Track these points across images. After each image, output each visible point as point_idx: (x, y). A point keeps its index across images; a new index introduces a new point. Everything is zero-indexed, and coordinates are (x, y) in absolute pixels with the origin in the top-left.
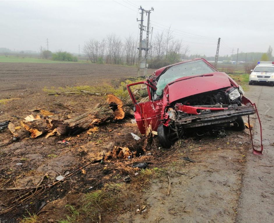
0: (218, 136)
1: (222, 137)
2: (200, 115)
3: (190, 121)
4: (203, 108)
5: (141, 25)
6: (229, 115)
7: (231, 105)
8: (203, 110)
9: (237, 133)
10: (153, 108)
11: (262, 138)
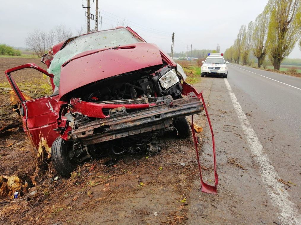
0: (147, 153)
1: (154, 154)
2: (109, 118)
3: (90, 131)
4: (113, 105)
5: (88, 12)
6: (157, 116)
7: (160, 98)
8: (112, 108)
9: (179, 143)
10: (50, 108)
11: (216, 148)
